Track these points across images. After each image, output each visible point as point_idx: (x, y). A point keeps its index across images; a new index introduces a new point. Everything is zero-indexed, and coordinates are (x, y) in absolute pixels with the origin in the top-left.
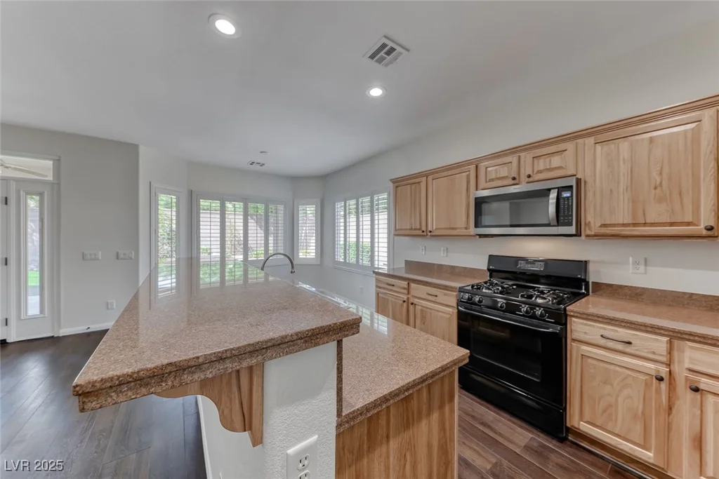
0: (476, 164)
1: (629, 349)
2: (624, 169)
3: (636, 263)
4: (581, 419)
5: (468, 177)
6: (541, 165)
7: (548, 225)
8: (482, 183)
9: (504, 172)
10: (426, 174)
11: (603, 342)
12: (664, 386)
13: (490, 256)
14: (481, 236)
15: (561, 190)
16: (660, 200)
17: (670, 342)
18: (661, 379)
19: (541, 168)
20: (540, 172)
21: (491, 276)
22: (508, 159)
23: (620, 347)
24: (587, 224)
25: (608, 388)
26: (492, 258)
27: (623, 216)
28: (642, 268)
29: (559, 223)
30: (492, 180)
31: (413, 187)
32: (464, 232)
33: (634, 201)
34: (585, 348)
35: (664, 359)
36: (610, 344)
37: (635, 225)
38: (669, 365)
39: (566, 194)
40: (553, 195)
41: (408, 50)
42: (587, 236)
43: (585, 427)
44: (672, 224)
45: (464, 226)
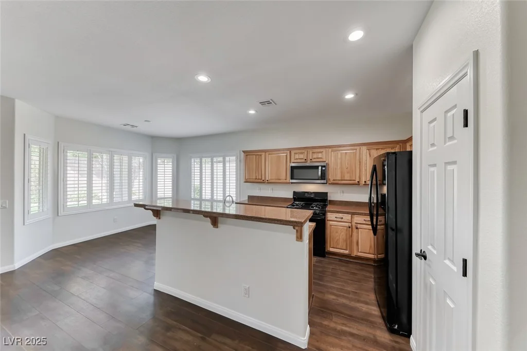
0: (290, 150)
1: (342, 220)
2: (339, 161)
3: (340, 192)
4: (330, 247)
5: (287, 155)
6: (315, 156)
7: (318, 179)
8: (293, 160)
9: (302, 156)
10: (265, 151)
11: (336, 219)
12: (350, 229)
13: (294, 192)
14: (292, 183)
15: (322, 167)
16: (348, 173)
17: (351, 216)
18: (349, 227)
19: (315, 157)
20: (314, 158)
21: (294, 201)
22: (303, 151)
23: (340, 220)
24: (329, 179)
25: (337, 234)
26: (295, 193)
27: (339, 177)
28: (342, 194)
29: (322, 179)
30: (297, 159)
31: (257, 157)
32: (285, 181)
33: (342, 172)
34: (331, 222)
35: (350, 221)
36: (338, 220)
37: (342, 180)
38: (351, 223)
39: (324, 169)
40: (320, 168)
41: (276, 104)
42: (329, 184)
43: (332, 250)
44: (350, 180)
45: (284, 178)
